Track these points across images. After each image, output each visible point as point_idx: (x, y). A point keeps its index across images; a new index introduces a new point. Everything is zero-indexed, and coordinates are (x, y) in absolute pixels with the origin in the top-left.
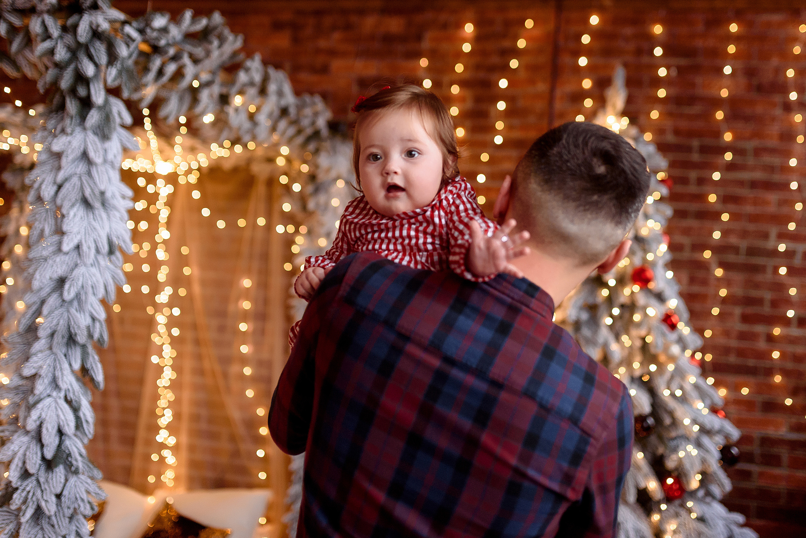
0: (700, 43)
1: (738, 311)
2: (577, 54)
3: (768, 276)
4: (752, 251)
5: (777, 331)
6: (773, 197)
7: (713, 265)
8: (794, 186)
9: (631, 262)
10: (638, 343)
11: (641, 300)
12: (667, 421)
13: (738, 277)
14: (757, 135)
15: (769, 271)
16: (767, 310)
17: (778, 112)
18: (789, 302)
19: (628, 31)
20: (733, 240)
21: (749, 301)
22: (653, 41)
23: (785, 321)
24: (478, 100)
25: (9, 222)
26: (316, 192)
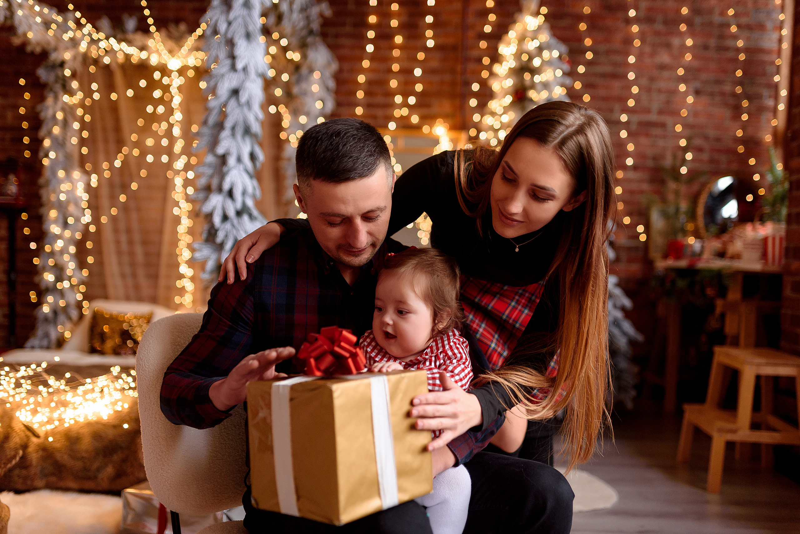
14: (607, 41)
17: (621, 24)
23: (624, 167)
24: (411, 15)
25: (47, 108)
26: (299, 81)
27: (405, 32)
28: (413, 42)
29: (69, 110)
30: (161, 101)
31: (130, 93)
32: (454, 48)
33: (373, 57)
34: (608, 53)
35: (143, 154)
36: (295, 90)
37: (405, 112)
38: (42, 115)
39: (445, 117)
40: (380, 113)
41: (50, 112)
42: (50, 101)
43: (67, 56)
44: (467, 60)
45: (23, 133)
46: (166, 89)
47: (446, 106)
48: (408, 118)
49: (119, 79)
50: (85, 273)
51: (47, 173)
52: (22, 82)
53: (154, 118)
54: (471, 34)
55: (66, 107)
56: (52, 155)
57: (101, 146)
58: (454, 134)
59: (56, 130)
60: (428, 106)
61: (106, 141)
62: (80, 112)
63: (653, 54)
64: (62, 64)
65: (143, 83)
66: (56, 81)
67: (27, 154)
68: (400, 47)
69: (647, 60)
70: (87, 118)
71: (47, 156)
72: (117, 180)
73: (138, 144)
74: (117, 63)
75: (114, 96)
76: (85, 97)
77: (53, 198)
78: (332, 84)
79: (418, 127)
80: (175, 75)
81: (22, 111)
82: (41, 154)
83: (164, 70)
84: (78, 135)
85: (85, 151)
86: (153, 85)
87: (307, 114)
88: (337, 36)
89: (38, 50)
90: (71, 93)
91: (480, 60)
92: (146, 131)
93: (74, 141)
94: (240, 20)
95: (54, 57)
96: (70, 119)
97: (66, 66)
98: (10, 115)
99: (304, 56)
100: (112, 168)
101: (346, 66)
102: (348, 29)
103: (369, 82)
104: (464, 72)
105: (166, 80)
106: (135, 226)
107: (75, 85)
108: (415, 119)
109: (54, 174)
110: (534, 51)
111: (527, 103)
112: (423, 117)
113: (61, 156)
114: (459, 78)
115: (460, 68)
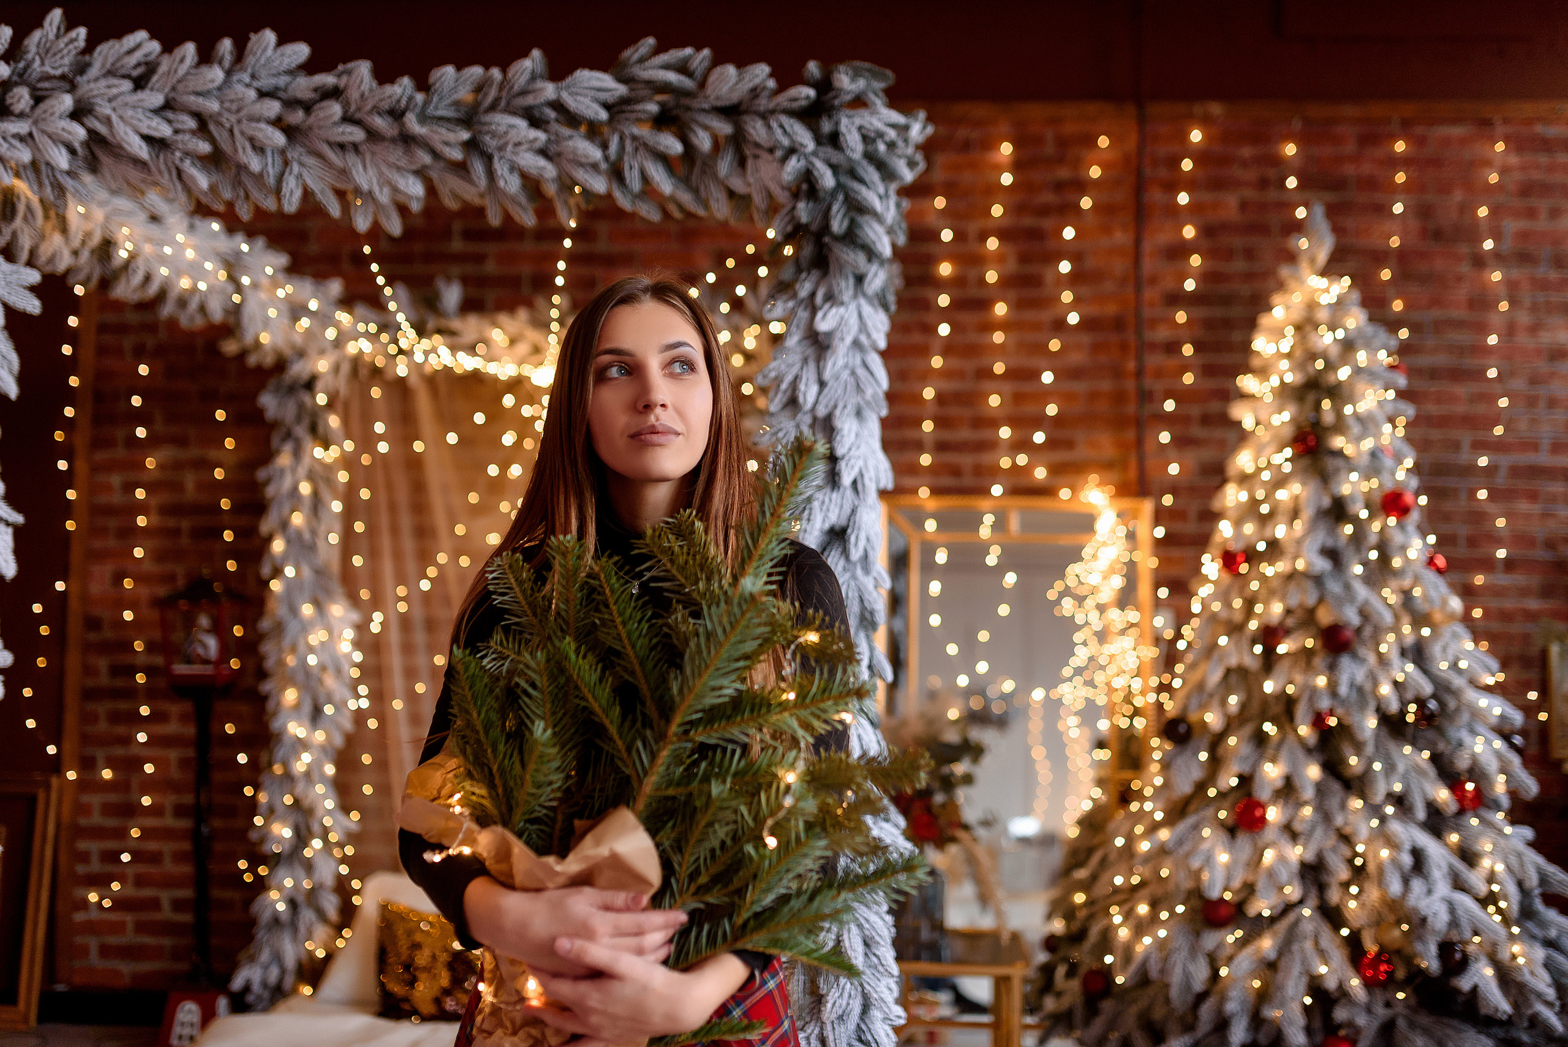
0: (1349, 170)
2: (1173, 188)
3: (1463, 502)
4: (1439, 469)
5: (1479, 580)
6: (1462, 390)
8: (1492, 373)
10: (1402, 600)
11: (1399, 536)
12: (1452, 703)
14: (1436, 302)
15: (1463, 496)
16: (1464, 551)
17: (1465, 268)
18: (1497, 538)
19: (1246, 152)
22: (1282, 167)
23: (1488, 564)
24: (1024, 259)
25: (280, 474)
27: (1012, 294)
28: (1030, 315)
29: (321, 476)
30: (516, 452)
31: (452, 438)
32: (1118, 324)
33: (948, 348)
34: (1439, 326)
37: (1021, 459)
38: (271, 489)
39: (1105, 466)
40: (966, 460)
41: (287, 483)
42: (284, 459)
43: (323, 366)
44: (1145, 347)
45: (222, 519)
46: (526, 426)
47: (1105, 444)
48: (1028, 469)
49: (424, 404)
50: (355, 816)
51: (277, 609)
52: (220, 415)
53: (501, 488)
54: (1150, 294)
55: (318, 468)
56: (290, 571)
58: (1127, 503)
59: (298, 519)
60: (1069, 445)
61: (395, 531)
62: (343, 477)
63: (1534, 329)
64: (310, 384)
65: (479, 418)
66: (299, 419)
67: (232, 566)
68: (1003, 325)
69: (1522, 339)
70: (365, 493)
71: (277, 572)
72: (418, 614)
73: (470, 544)
74: (422, 378)
75: (418, 447)
76: (359, 449)
77: (291, 661)
79: (1048, 491)
81: (219, 474)
82: (266, 570)
83: (523, 390)
84: (341, 526)
85: (357, 560)
86: (501, 419)
89: (269, 360)
90: (326, 441)
91: (1173, 348)
92: (485, 515)
93: (333, 538)
95: (299, 369)
96: (325, 493)
97: (320, 385)
100: (412, 594)
103: (941, 398)
104: (1139, 373)
105: (525, 410)
107: (334, 421)
108: (1040, 473)
109: (294, 611)
110: (1334, 352)
111: (1331, 463)
112: (1055, 470)
113: (307, 572)
114: (1130, 385)
115: (1131, 365)
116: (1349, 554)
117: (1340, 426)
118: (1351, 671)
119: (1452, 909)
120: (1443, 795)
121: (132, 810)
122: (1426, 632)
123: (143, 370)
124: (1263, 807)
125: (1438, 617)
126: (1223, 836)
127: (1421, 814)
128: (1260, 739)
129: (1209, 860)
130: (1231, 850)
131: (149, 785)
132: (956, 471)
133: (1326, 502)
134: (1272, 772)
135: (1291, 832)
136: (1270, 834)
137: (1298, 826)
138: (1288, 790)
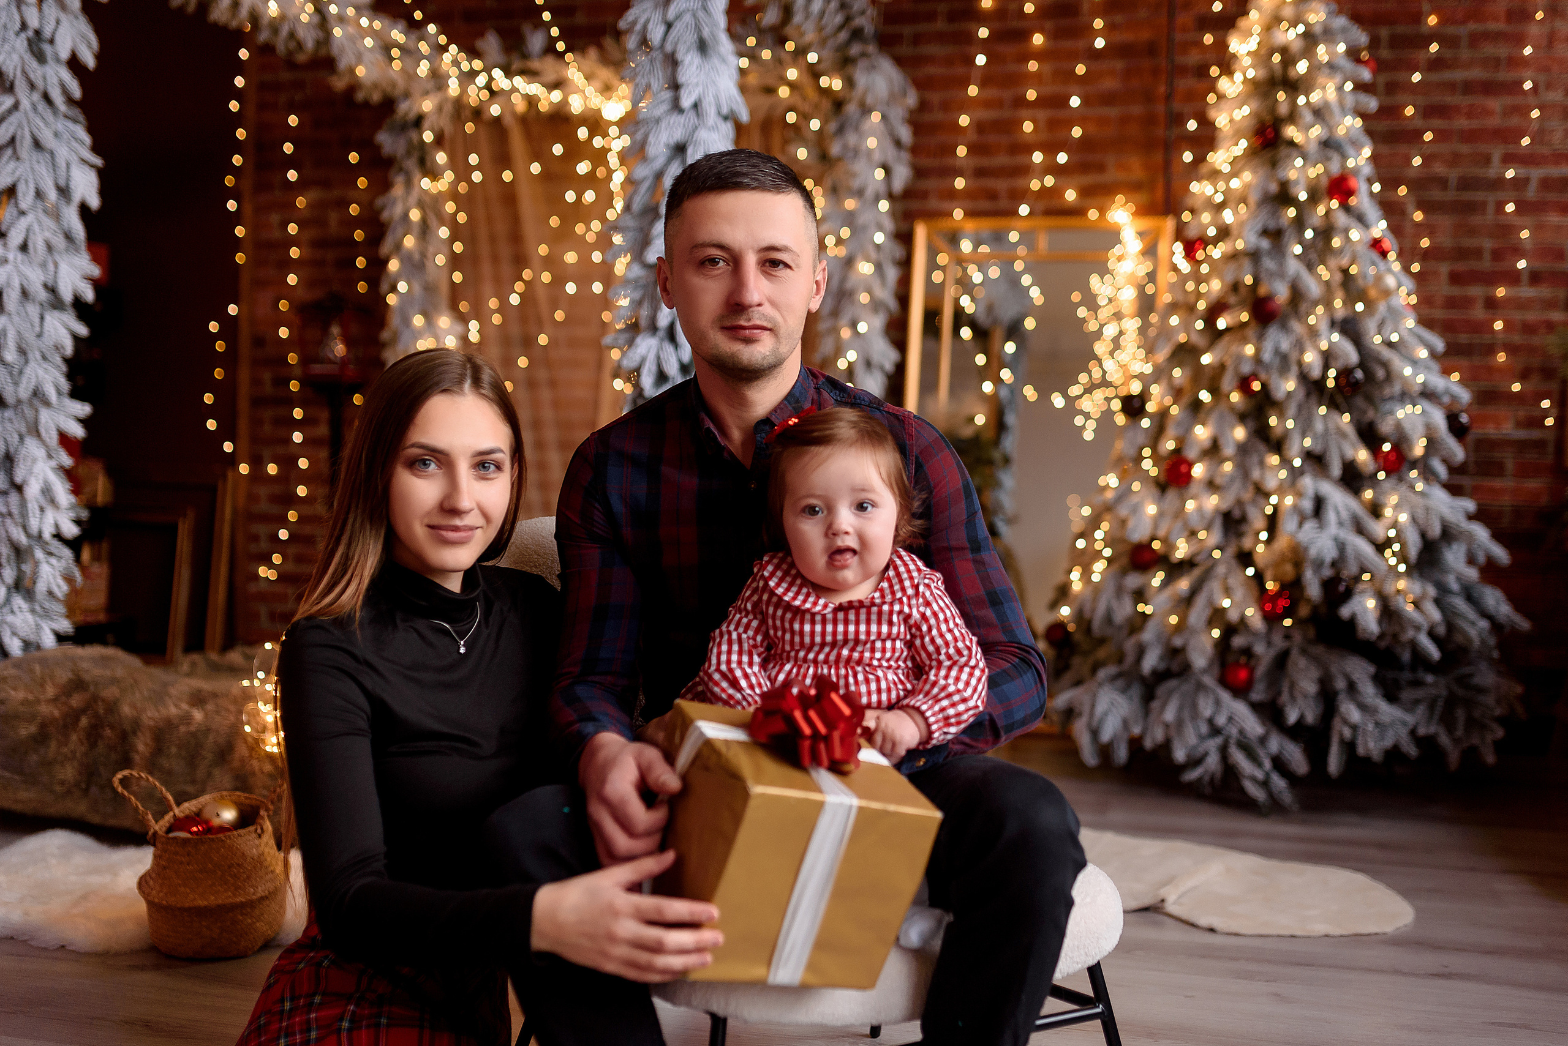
1: (1444, 269)
3: (1490, 216)
4: (1466, 184)
5: (1501, 292)
6: (1495, 104)
7: (1410, 207)
8: (1525, 85)
9: (1326, 171)
10: (1338, 277)
11: (1341, 219)
12: (1380, 374)
13: (1445, 221)
14: (1474, 15)
15: (1491, 208)
16: (1486, 264)
18: (1519, 252)
20: (1439, 169)
21: (1461, 254)
23: (1513, 278)
25: (394, 202)
26: (841, 131)
27: (1049, 25)
28: (1067, 44)
29: (431, 205)
30: (590, 180)
31: (536, 168)
32: (1151, 50)
33: (986, 79)
34: (1475, 40)
35: (559, 282)
36: (835, 149)
37: (1049, 181)
38: (385, 215)
39: (1131, 188)
40: (1001, 185)
41: (398, 210)
42: (398, 190)
43: (427, 106)
44: (1176, 71)
45: (356, 249)
46: (600, 157)
47: (1136, 167)
48: (1056, 191)
49: (517, 143)
51: (394, 321)
52: (354, 157)
53: (579, 213)
54: (1184, 19)
55: (427, 199)
56: (402, 287)
57: (486, 268)
58: (1149, 222)
59: (409, 242)
60: (1098, 167)
61: (495, 259)
62: (450, 207)
64: (418, 122)
65: (558, 149)
66: (408, 153)
67: (362, 287)
68: (1040, 55)
69: (1562, 50)
70: (462, 218)
71: (393, 289)
72: (515, 330)
73: (551, 262)
74: (514, 113)
75: (507, 176)
76: (458, 179)
78: (905, 134)
79: (1077, 211)
80: (613, 131)
81: (354, 210)
82: (384, 287)
83: (596, 123)
84: (446, 249)
85: (457, 277)
86: (577, 150)
87: (859, 193)
88: (917, 40)
89: (376, 97)
90: (434, 174)
91: (1202, 72)
92: (563, 237)
93: (441, 260)
94: (687, 18)
95: (403, 107)
96: (433, 221)
97: (426, 124)
98: (333, 217)
99: (849, 82)
100: (504, 307)
101: (935, 97)
102: (940, 25)
103: (979, 126)
104: (1169, 97)
105: (598, 142)
106: (548, 414)
107: (441, 158)
108: (1071, 195)
109: (407, 322)
110: (1297, 46)
111: (1283, 151)
112: (1085, 192)
113: (417, 289)
114: (1160, 109)
115: (1162, 89)
116: (1290, 235)
117: (1292, 117)
118: (1277, 340)
119: (1341, 547)
120: (1363, 455)
121: (292, 500)
122: (1360, 307)
123: (293, 120)
124: (1191, 465)
125: (1373, 293)
126: (1155, 491)
127: (1336, 470)
128: (1196, 406)
129: (1136, 509)
130: (1159, 501)
131: (304, 478)
132: (992, 196)
133: (1274, 188)
134: (1202, 433)
135: (1211, 485)
136: (1194, 488)
137: (1218, 481)
138: (1213, 451)
